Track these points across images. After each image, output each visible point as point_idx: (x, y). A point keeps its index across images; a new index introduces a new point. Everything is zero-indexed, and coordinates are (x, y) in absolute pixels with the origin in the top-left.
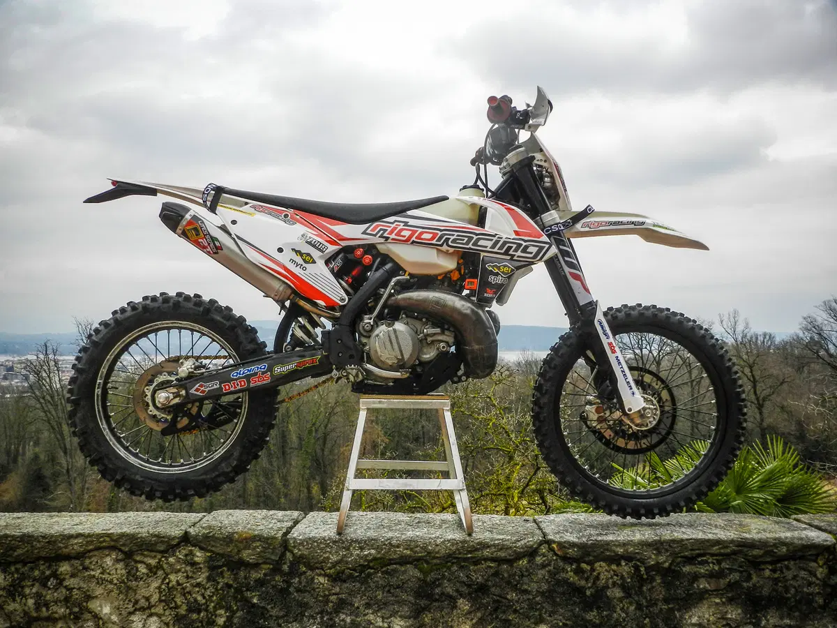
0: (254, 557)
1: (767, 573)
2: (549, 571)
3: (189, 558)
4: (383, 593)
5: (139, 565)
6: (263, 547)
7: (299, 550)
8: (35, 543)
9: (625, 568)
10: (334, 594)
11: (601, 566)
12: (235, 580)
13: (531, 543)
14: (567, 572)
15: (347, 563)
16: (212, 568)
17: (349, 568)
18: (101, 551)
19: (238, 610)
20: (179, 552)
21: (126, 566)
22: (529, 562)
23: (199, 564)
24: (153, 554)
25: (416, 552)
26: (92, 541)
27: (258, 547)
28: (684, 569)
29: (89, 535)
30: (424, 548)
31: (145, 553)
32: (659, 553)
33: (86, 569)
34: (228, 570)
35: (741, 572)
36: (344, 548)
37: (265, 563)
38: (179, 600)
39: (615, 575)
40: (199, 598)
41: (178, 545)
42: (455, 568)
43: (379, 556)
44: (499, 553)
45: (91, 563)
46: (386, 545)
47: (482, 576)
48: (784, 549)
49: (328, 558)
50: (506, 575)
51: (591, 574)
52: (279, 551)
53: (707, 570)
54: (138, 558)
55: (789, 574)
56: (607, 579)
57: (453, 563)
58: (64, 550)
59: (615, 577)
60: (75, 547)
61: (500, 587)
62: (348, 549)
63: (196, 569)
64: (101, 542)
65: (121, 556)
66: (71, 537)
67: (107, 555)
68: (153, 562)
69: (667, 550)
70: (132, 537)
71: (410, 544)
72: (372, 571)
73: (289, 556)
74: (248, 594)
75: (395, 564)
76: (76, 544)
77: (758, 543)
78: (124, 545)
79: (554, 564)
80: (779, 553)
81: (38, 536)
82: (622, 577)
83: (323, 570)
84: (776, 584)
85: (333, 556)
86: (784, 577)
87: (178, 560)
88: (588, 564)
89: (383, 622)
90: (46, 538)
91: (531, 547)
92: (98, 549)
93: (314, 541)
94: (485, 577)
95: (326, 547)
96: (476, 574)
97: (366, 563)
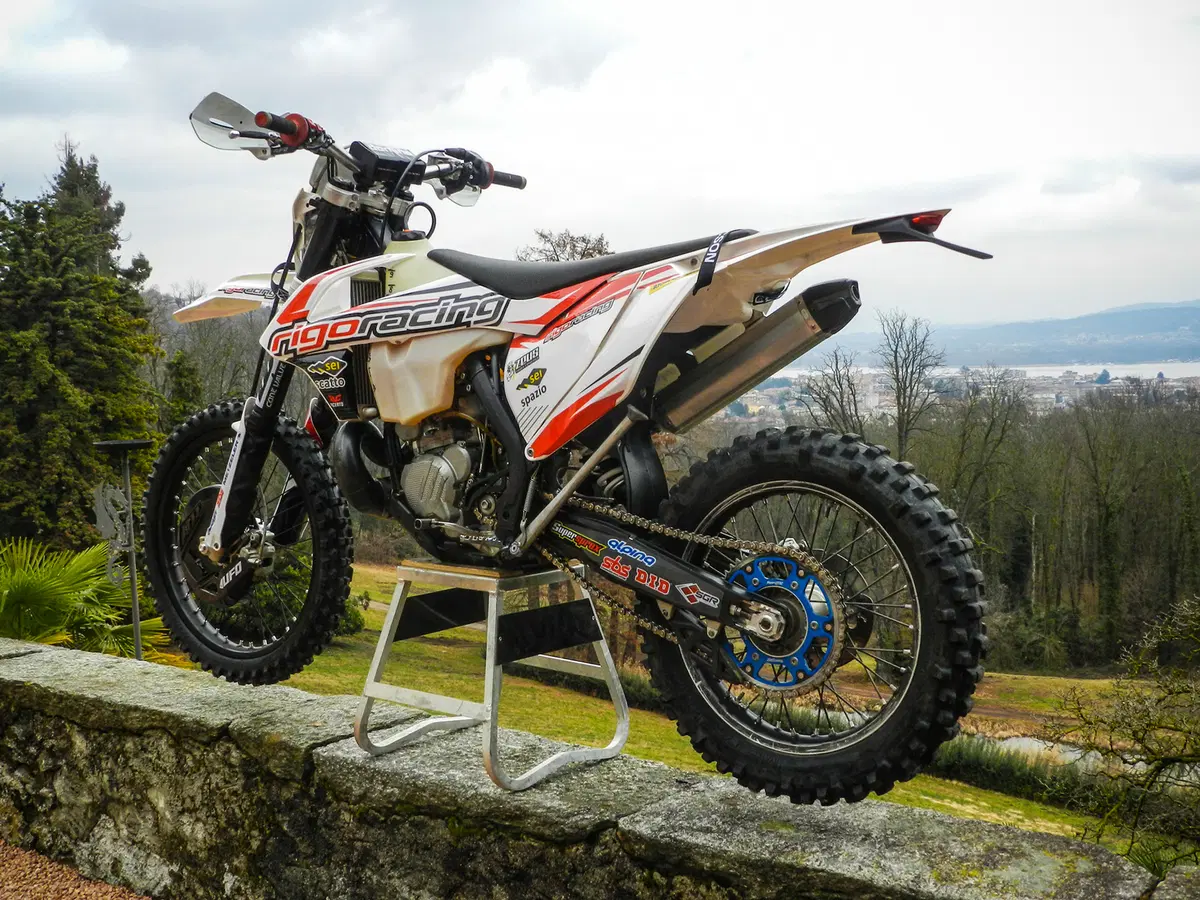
0: (280, 770)
2: (610, 873)
3: (226, 757)
4: (410, 852)
5: (187, 756)
6: (287, 759)
7: (323, 771)
8: (104, 710)
10: (359, 840)
11: (683, 883)
12: (269, 795)
13: (585, 822)
14: (635, 881)
15: (372, 800)
16: (248, 776)
17: (373, 808)
18: (154, 731)
19: (271, 835)
20: (219, 747)
21: (177, 754)
22: (586, 851)
23: (235, 766)
24: (197, 745)
25: (444, 803)
27: (283, 757)
29: (144, 710)
30: (454, 799)
31: (191, 741)
32: (765, 884)
33: (144, 749)
34: (262, 781)
36: (367, 778)
37: (294, 781)
38: (219, 808)
40: (237, 810)
41: (218, 738)
42: (492, 838)
43: (404, 798)
44: (542, 828)
45: (148, 743)
46: (411, 785)
47: (523, 859)
49: (351, 789)
50: (553, 864)
51: (668, 893)
52: (302, 768)
54: (186, 747)
57: (490, 831)
58: (126, 723)
60: (134, 722)
61: (545, 880)
62: (371, 782)
63: (233, 772)
64: (153, 720)
65: (171, 741)
66: (130, 709)
67: (161, 737)
68: (198, 755)
69: (778, 881)
71: (438, 789)
72: (398, 818)
73: (315, 777)
74: (280, 818)
75: (425, 814)
76: (134, 718)
78: (171, 728)
79: (617, 863)
83: (348, 804)
85: (355, 786)
87: (216, 758)
88: (662, 875)
89: (410, 892)
90: (112, 707)
91: (584, 828)
92: (152, 728)
93: (337, 763)
94: (526, 861)
95: (349, 773)
96: (515, 853)
97: (390, 806)
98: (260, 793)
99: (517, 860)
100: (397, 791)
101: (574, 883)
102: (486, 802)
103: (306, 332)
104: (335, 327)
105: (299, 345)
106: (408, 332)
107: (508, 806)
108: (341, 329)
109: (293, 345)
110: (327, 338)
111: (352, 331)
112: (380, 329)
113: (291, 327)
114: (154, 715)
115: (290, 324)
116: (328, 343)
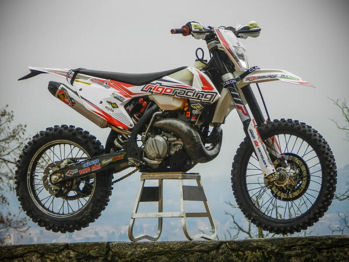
0: (95, 253)
1: (325, 253)
2: (225, 256)
3: (68, 255)
5: (47, 260)
6: (99, 248)
7: (114, 249)
8: (2, 250)
9: (259, 253)
11: (248, 253)
14: (233, 256)
15: (135, 255)
16: (78, 260)
17: (137, 258)
18: (30, 253)
20: (64, 252)
21: (42, 260)
22: (216, 252)
23: (72, 258)
24: (53, 254)
25: (165, 249)
26: (26, 249)
27: (96, 248)
28: (285, 253)
29: (25, 246)
30: (169, 247)
31: (49, 253)
32: (273, 245)
34: (85, 260)
35: (312, 254)
36: (134, 248)
37: (101, 256)
39: (254, 257)
42: (183, 256)
43: (149, 251)
44: (201, 248)
45: (27, 259)
46: (152, 245)
47: (195, 259)
48: (330, 241)
49: (127, 253)
50: (205, 258)
51: (243, 257)
52: (105, 250)
53: (295, 253)
54: (47, 256)
55: (335, 254)
56: (251, 259)
57: (182, 254)
58: (15, 253)
59: (255, 258)
60: (20, 251)
62: (136, 248)
63: (71, 260)
64: (30, 249)
65: (39, 256)
66: (17, 247)
67: (33, 255)
68: (53, 258)
69: (276, 244)
70: (43, 246)
71: (162, 244)
72: (146, 258)
73: (111, 253)
75: (157, 255)
76: (20, 250)
77: (318, 238)
78: (40, 250)
79: (227, 253)
80: (328, 243)
81: (3, 247)
82: (258, 258)
83: (125, 259)
84: (329, 259)
85: (129, 251)
86: (332, 256)
88: (242, 252)
90: (7, 248)
92: (29, 252)
93: (121, 245)
94: (196, 260)
95: (126, 247)
96: (192, 258)
97: (143, 255)
107: (189, 244)
114: (30, 246)
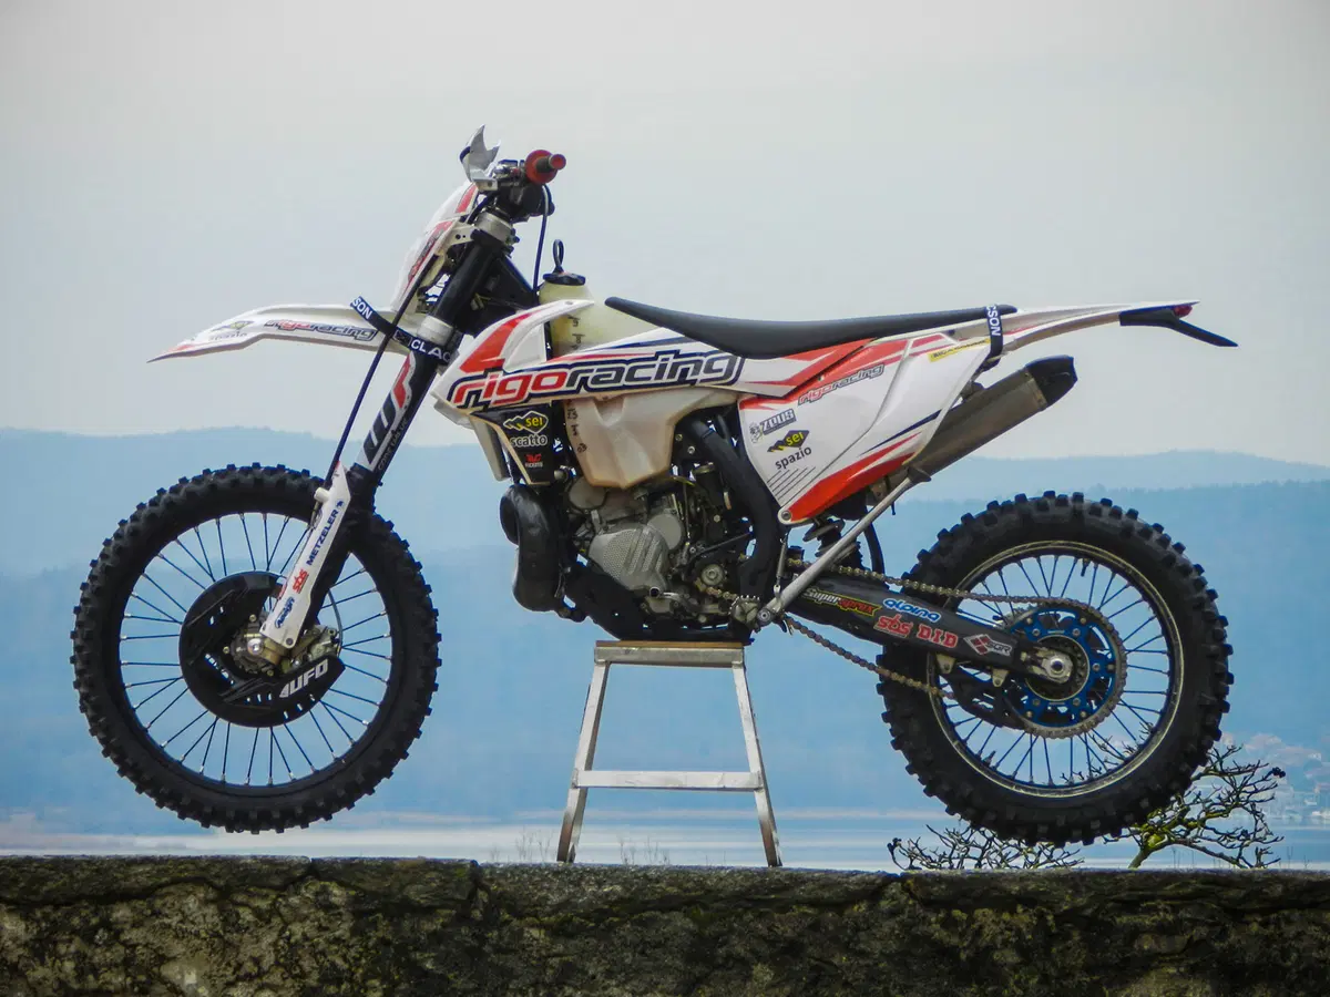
98: (383, 930)
99: (786, 930)
100: (618, 888)
101: (859, 942)
102: (747, 877)
103: (504, 383)
104: (539, 378)
105: (495, 397)
106: (624, 387)
108: (546, 381)
109: (485, 396)
110: (530, 390)
111: (559, 384)
112: (592, 383)
113: (484, 376)
115: (482, 373)
116: (531, 396)
